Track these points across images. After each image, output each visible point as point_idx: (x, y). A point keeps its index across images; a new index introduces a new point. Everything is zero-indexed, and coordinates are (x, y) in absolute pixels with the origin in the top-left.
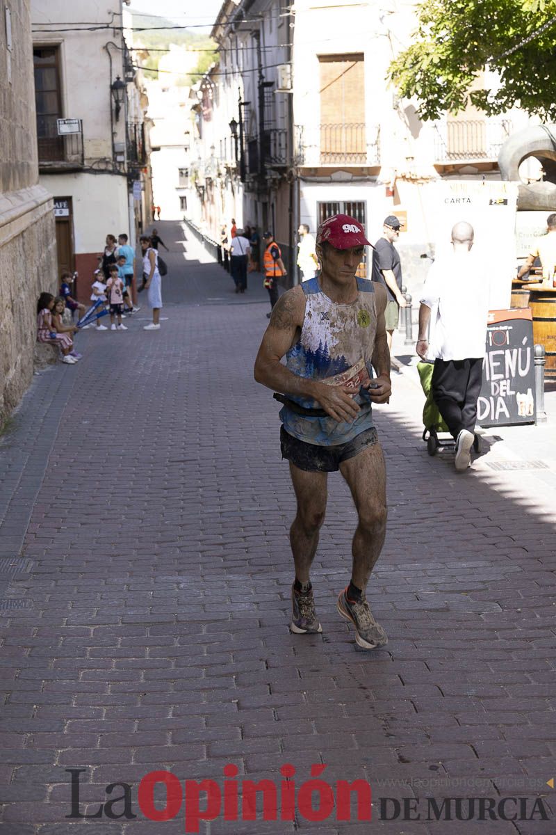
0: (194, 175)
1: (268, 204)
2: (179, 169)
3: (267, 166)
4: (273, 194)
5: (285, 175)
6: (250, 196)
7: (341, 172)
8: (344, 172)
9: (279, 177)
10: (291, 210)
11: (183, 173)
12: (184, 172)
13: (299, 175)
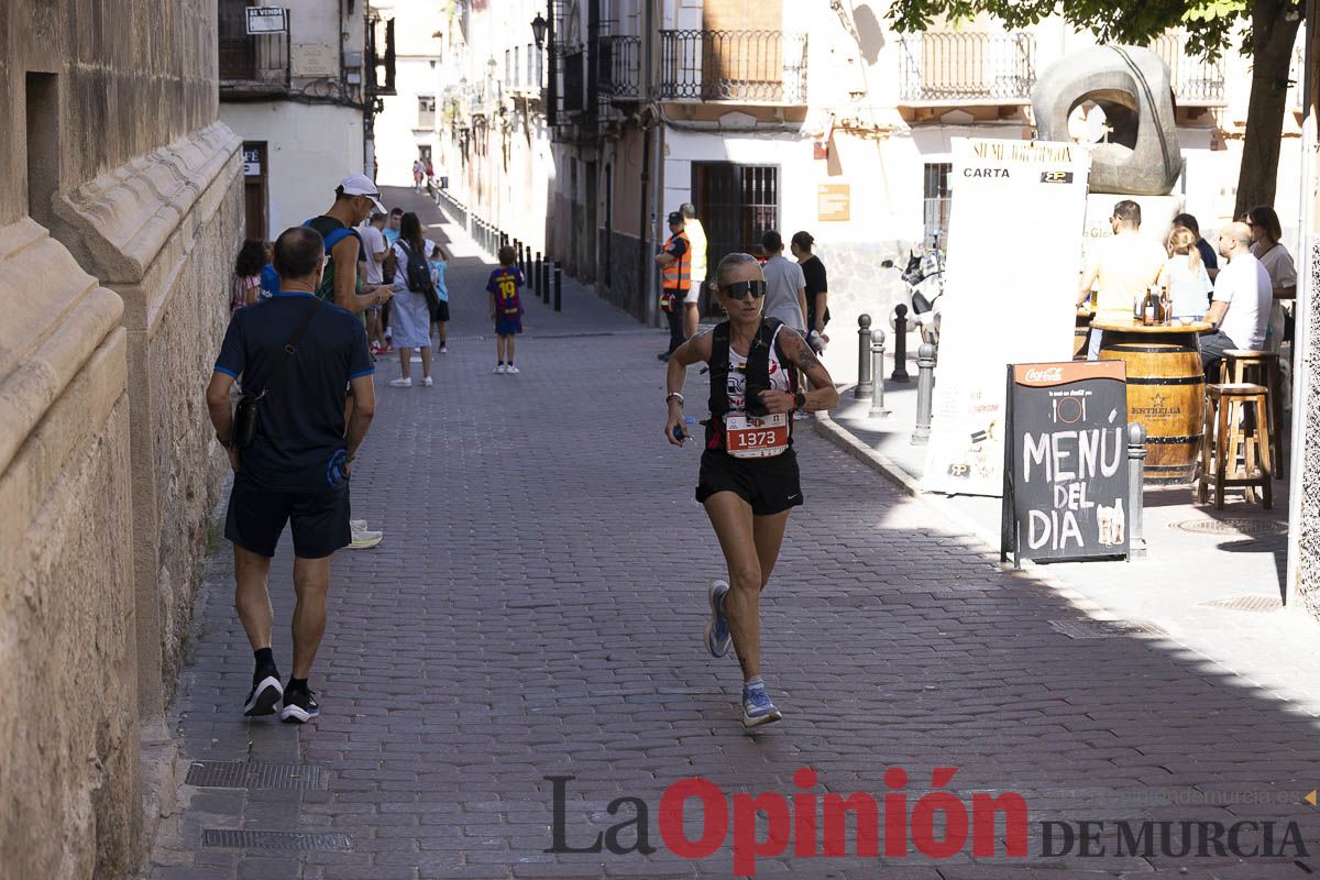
0: (450, 109)
1: (598, 165)
2: (420, 98)
3: (603, 98)
4: (608, 148)
5: (637, 117)
6: (563, 149)
7: (736, 113)
8: (742, 114)
9: (623, 118)
10: (645, 177)
11: (426, 104)
12: (430, 103)
13: (664, 118)
